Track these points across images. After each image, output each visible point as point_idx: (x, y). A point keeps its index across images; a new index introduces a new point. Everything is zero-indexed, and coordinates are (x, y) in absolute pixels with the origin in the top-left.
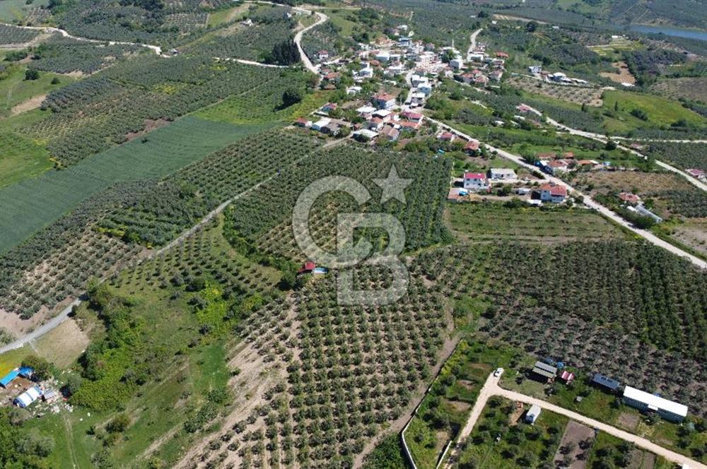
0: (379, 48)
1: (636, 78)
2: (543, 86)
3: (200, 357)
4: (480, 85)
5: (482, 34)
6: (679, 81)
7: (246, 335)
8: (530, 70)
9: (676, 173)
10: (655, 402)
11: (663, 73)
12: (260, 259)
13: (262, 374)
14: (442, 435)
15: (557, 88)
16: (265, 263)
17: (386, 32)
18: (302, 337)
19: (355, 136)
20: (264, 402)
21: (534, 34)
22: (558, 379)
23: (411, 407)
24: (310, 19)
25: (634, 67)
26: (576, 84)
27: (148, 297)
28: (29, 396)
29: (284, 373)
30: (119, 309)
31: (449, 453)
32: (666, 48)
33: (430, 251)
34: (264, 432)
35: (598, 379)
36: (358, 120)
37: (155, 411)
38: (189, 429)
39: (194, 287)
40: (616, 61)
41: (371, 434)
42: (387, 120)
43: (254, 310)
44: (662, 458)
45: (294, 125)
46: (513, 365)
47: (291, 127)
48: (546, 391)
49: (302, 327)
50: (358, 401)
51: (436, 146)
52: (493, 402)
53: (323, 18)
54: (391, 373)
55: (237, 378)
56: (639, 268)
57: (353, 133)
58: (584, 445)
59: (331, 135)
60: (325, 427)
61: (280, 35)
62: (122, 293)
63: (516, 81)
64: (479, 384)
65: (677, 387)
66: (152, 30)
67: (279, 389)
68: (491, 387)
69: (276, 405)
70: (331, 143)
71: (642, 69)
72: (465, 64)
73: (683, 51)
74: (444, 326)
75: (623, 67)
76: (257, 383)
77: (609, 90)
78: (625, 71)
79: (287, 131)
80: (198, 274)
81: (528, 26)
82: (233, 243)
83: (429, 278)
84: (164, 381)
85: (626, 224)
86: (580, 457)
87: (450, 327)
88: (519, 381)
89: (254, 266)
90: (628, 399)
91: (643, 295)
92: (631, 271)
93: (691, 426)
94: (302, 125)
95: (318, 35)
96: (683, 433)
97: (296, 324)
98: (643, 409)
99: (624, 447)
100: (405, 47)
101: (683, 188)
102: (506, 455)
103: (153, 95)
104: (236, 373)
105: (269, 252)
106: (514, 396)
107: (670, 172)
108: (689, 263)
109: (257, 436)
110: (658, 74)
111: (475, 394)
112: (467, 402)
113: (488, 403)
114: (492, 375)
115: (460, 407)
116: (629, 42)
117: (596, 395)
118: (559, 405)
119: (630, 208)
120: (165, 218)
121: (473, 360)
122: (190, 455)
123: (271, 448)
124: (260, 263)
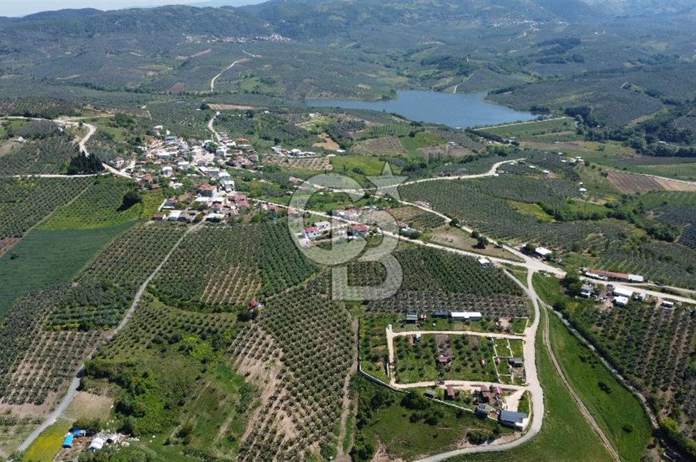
0: (154, 148)
1: (339, 144)
2: (290, 160)
3: (216, 375)
4: (250, 167)
5: (215, 124)
6: (367, 142)
7: (238, 353)
8: (273, 150)
9: (411, 206)
10: (466, 315)
11: (355, 139)
12: (212, 310)
13: (266, 368)
14: (380, 364)
15: (298, 160)
16: (219, 311)
17: (148, 133)
18: (278, 342)
19: (208, 219)
20: (279, 382)
21: (254, 119)
22: (420, 319)
23: (355, 357)
24: (81, 130)
25: (334, 136)
26: (309, 156)
27: (144, 356)
28: (98, 442)
29: (280, 364)
30: (126, 370)
31: (389, 368)
32: (349, 119)
33: (313, 278)
34: (289, 394)
35: (437, 314)
36: (202, 208)
37: (205, 414)
38: (240, 412)
39: (176, 339)
40: (320, 134)
41: (343, 377)
42: (223, 204)
43: (233, 338)
44: (480, 336)
45: (153, 219)
46: (394, 321)
47: (151, 222)
48: (418, 326)
49: (273, 337)
50: (329, 364)
51: (270, 216)
52: (397, 340)
53: (92, 129)
54: (335, 346)
55: (250, 377)
56: (425, 260)
57: (205, 218)
58: (448, 342)
59: (189, 222)
60: (319, 381)
62: (117, 360)
63: (269, 160)
64: (383, 335)
65: (471, 307)
67: (284, 371)
68: (390, 334)
69: (287, 379)
70: (192, 228)
71: (340, 137)
72: (227, 152)
73: (360, 120)
74: (346, 315)
75: (327, 137)
76: (267, 374)
77: (332, 157)
78: (329, 140)
79: (150, 225)
80: (170, 332)
81: (247, 113)
82: (181, 306)
83: (322, 293)
84: (199, 397)
85: (406, 239)
86: (448, 347)
87: (349, 315)
88: (402, 327)
89: (211, 315)
90: (455, 317)
91: (434, 270)
92: (423, 262)
93: (484, 320)
94: (160, 219)
95: (99, 144)
96: (483, 324)
97: (268, 337)
98: (463, 320)
99: (463, 337)
100: (174, 145)
101: (421, 213)
102: (418, 357)
104: (248, 374)
105: (217, 304)
106: (404, 334)
107: (408, 205)
108: (446, 251)
109: (288, 398)
110: (352, 140)
111: (386, 340)
112: (384, 344)
113: (394, 341)
114: (387, 329)
115: (381, 348)
116: (323, 118)
117: (440, 321)
118: (426, 330)
119: (403, 229)
120: (103, 306)
121: (373, 326)
122: (251, 423)
123: (298, 400)
124: (213, 312)
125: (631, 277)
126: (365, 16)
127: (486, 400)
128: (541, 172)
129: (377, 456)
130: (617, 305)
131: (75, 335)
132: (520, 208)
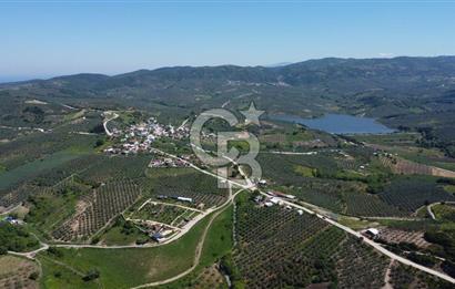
0: (139, 127)
3: (67, 206)
5: (189, 121)
6: (266, 136)
7: (80, 199)
10: (184, 199)
11: (261, 133)
17: (144, 121)
20: (86, 210)
22: (164, 198)
24: (111, 116)
27: (50, 196)
28: (13, 222)
30: (40, 200)
32: (266, 124)
34: (85, 216)
36: (123, 148)
38: (64, 219)
39: (65, 192)
41: (114, 215)
42: (133, 148)
44: (182, 208)
45: (100, 151)
46: (155, 198)
48: (160, 200)
50: (112, 209)
51: (148, 154)
53: (117, 116)
57: (121, 152)
58: (165, 208)
59: (113, 153)
60: (102, 214)
61: (96, 123)
62: (40, 196)
65: (192, 197)
66: (39, 123)
67: (91, 207)
68: (147, 202)
69: (89, 211)
70: (113, 156)
71: (253, 132)
76: (83, 207)
82: (77, 182)
85: (199, 169)
90: (178, 199)
94: (103, 151)
95: (114, 122)
96: (190, 204)
97: (96, 195)
98: (182, 201)
99: (175, 207)
102: (146, 211)
103: (43, 146)
104: (77, 207)
106: (152, 202)
111: (143, 204)
117: (171, 199)
118: (162, 202)
119: (202, 165)
123: (87, 219)
124: (85, 184)
125: (289, 196)
126: (338, 73)
127: (154, 229)
128: (343, 156)
129: (100, 243)
130: (266, 206)
131: (36, 188)
132: (299, 169)
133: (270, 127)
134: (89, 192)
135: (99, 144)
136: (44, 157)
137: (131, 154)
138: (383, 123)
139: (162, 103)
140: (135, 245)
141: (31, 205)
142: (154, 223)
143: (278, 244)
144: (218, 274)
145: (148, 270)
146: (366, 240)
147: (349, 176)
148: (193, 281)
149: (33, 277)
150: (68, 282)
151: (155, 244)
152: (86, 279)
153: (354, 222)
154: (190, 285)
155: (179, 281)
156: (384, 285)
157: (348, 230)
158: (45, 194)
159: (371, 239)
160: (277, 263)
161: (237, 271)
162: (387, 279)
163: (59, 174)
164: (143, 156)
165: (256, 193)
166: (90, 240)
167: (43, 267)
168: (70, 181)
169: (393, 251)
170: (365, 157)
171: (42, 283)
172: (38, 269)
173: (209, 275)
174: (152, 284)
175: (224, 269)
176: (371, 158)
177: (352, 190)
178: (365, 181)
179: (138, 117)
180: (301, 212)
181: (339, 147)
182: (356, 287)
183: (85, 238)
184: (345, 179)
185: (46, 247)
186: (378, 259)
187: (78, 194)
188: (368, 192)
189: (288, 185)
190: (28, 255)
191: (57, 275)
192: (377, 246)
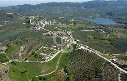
0: (41, 21)
2: (60, 25)
3: (18, 48)
4: (52, 25)
5: (56, 20)
6: (79, 25)
16: (24, 41)
18: (27, 45)
21: (62, 19)
22: (47, 46)
23: (36, 49)
24: (32, 18)
25: (74, 23)
28: (1, 52)
30: (10, 45)
36: (35, 29)
38: (17, 52)
40: (72, 22)
41: (32, 51)
44: (53, 49)
46: (44, 46)
52: (42, 48)
53: (34, 18)
55: (21, 48)
58: (47, 49)
59: (32, 30)
61: (28, 20)
63: (57, 25)
66: (11, 20)
67: (25, 48)
72: (51, 23)
74: (40, 44)
76: (23, 48)
77: (68, 26)
80: (17, 42)
90: (52, 46)
93: (56, 48)
94: (29, 30)
95: (33, 20)
99: (50, 49)
103: (12, 27)
109: (22, 51)
110: (77, 24)
114: (42, 46)
115: (39, 48)
116: (74, 20)
123: (24, 52)
125: (86, 46)
126: (101, 5)
127: (44, 56)
128: (102, 32)
129: (27, 60)
130: (79, 49)
131: (9, 41)
132: (89, 36)
133: (80, 22)
134: (25, 43)
135: (28, 27)
136: (12, 31)
137: (38, 31)
138: (114, 21)
139: (48, 14)
140: (38, 62)
141: (7, 47)
142: (44, 54)
143: (83, 63)
144: (64, 72)
145: (42, 70)
146: (112, 63)
147: (104, 38)
148: (56, 74)
149: (6, 72)
150: (17, 73)
151: (44, 62)
152: (22, 73)
153: (107, 56)
154: (55, 76)
155: (51, 74)
156: (118, 80)
157: (106, 59)
158: (11, 43)
159: (113, 63)
160: (82, 70)
161: (70, 72)
162: (119, 78)
163: (16, 37)
164: (42, 31)
165: (76, 45)
166: (24, 59)
167: (9, 68)
168: (19, 39)
169: (121, 68)
170: (109, 32)
171: (9, 74)
172: (8, 69)
173: (61, 73)
174: (43, 75)
175: (66, 71)
176: (111, 32)
177: (105, 43)
178: (109, 40)
179: (40, 19)
180: (90, 52)
181: (101, 29)
182: (109, 80)
183: (23, 58)
184: (103, 39)
185: (11, 61)
186: (116, 70)
187: (21, 44)
188: (110, 44)
189: (86, 42)
190: (5, 64)
191: (14, 71)
192: (115, 65)
